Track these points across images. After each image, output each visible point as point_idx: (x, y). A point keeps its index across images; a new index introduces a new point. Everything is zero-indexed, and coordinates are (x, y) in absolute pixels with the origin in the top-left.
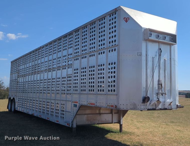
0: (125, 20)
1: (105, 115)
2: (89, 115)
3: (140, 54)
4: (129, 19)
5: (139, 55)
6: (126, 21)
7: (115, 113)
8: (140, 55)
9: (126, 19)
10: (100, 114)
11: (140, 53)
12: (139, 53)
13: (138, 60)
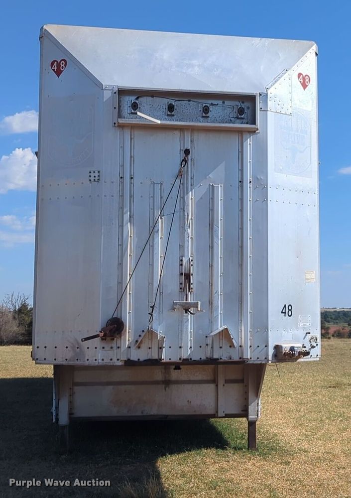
0: (54, 70)
1: (188, 387)
2: (123, 387)
3: (97, 176)
4: (65, 65)
5: (92, 178)
6: (58, 72)
7: (227, 381)
8: (96, 179)
9: (59, 65)
10: (167, 383)
11: (97, 172)
12: (92, 175)
13: (90, 196)
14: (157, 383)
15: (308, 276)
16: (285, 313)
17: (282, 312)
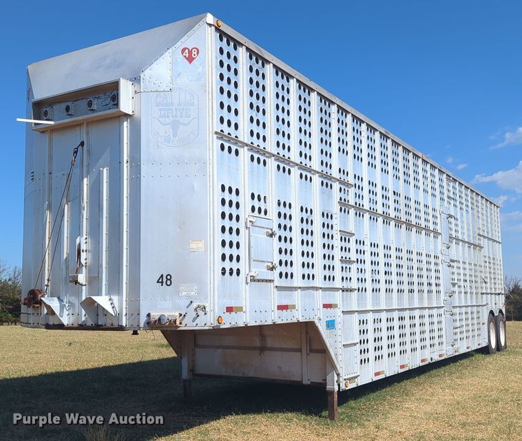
1: (279, 353)
14: (254, 348)
15: (193, 246)
16: (162, 282)
17: (158, 282)
